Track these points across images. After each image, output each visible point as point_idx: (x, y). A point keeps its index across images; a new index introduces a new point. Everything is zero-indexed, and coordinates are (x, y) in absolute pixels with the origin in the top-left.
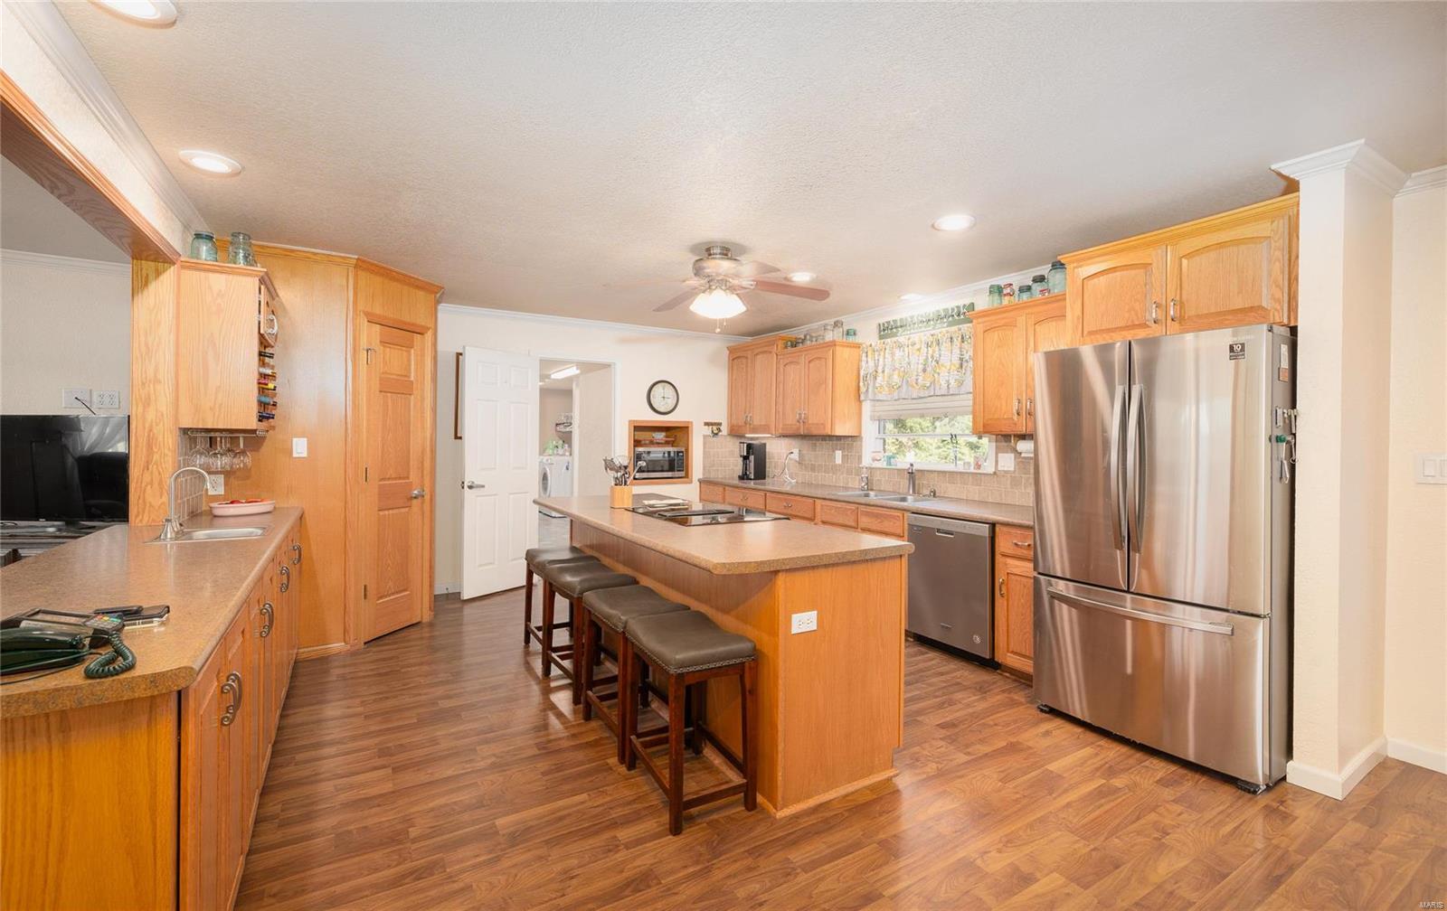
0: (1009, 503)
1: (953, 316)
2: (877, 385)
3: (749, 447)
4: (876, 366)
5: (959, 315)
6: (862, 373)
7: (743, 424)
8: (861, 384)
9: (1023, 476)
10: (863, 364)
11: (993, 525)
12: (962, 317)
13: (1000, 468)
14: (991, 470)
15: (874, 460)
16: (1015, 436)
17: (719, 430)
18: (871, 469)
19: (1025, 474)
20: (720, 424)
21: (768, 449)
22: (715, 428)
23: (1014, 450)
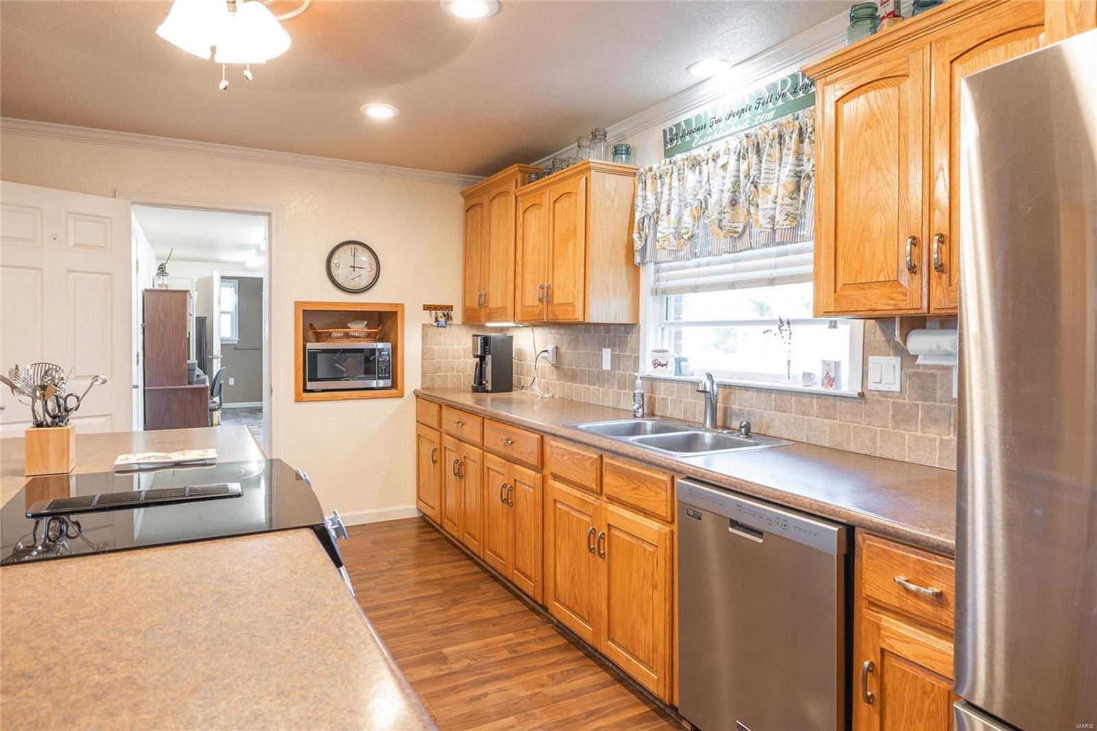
0: (889, 456)
1: (784, 95)
2: (659, 235)
3: (486, 341)
4: (658, 203)
5: (795, 92)
6: (638, 216)
7: (478, 307)
8: (636, 236)
9: (920, 403)
10: (639, 201)
11: (849, 531)
12: (801, 94)
13: (871, 386)
14: (855, 390)
15: (656, 364)
16: (903, 319)
17: (448, 317)
18: (651, 380)
19: (924, 399)
20: (450, 308)
21: (516, 344)
22: (440, 313)
23: (901, 351)
